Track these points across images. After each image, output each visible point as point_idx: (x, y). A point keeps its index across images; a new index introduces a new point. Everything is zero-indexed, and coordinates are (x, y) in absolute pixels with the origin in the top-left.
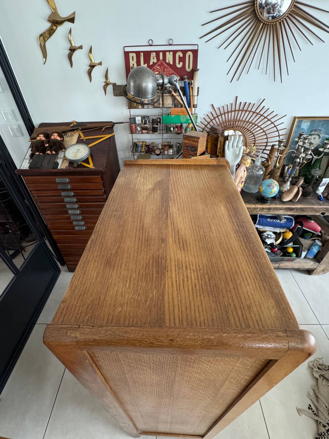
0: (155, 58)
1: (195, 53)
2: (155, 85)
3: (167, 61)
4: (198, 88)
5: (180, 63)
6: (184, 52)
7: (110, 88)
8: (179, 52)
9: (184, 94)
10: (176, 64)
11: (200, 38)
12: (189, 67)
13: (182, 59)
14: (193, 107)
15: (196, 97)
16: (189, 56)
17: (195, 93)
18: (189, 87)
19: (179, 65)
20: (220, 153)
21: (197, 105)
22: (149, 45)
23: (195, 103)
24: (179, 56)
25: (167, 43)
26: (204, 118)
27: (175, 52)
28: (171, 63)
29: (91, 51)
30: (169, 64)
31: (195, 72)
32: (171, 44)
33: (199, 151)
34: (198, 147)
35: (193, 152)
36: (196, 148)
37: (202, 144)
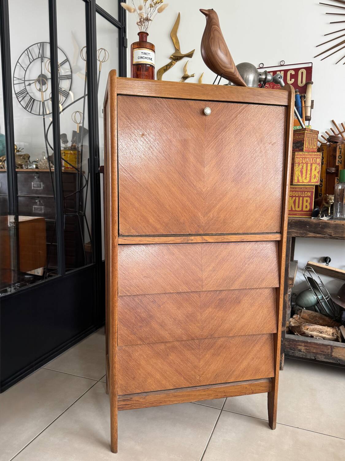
1: (309, 70)
2: (257, 79)
4: (312, 102)
5: (292, 79)
6: (297, 70)
8: (291, 71)
10: (287, 81)
11: (315, 57)
12: (302, 82)
13: (295, 77)
14: (306, 120)
15: (309, 109)
16: (302, 73)
17: (309, 104)
18: (301, 101)
19: (291, 82)
20: (341, 163)
21: (310, 118)
22: (259, 68)
23: (309, 115)
24: (291, 73)
25: (279, 64)
27: (286, 71)
31: (308, 86)
32: (282, 65)
33: (306, 147)
34: (304, 141)
35: (299, 148)
36: (302, 142)
37: (311, 140)
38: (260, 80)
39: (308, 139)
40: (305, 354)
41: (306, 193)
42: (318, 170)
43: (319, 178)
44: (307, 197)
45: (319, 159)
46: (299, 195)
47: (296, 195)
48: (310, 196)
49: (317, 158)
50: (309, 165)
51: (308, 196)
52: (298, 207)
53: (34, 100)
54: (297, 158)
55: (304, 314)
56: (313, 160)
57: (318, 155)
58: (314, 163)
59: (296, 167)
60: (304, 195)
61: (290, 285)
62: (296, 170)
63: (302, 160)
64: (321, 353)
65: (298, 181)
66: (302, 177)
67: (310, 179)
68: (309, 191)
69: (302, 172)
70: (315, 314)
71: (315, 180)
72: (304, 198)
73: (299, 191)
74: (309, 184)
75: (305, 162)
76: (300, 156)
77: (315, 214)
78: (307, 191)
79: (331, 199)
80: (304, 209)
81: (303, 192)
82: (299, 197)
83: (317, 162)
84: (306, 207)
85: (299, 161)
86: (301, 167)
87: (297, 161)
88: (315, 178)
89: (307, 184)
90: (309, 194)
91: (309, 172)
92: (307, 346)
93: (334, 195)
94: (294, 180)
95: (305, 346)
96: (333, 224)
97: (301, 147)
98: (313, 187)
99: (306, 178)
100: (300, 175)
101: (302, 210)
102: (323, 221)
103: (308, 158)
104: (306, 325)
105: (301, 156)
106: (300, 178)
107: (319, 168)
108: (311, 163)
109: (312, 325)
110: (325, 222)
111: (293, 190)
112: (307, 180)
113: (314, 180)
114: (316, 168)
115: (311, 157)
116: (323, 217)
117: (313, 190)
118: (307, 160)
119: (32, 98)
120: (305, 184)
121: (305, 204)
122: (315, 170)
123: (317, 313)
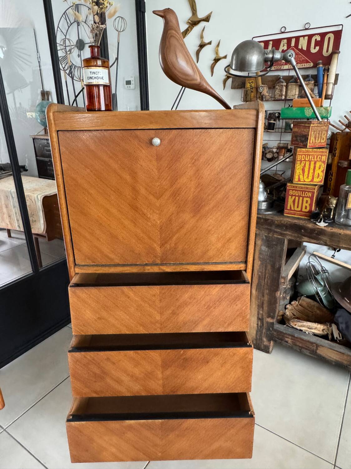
0: (286, 45)
1: (338, 35)
2: (262, 59)
3: (300, 47)
4: (337, 76)
5: (316, 47)
6: (323, 35)
7: (230, 81)
8: (316, 35)
9: (316, 83)
10: (311, 49)
11: (347, 17)
12: (327, 51)
13: (320, 44)
14: (326, 98)
15: (331, 86)
16: (329, 38)
17: (332, 79)
18: (324, 75)
19: (314, 50)
21: (332, 95)
22: (281, 32)
23: (330, 93)
24: (316, 39)
25: (303, 28)
26: (345, 116)
27: (310, 37)
28: (305, 48)
29: (218, 45)
30: (301, 50)
31: (333, 56)
32: (307, 28)
33: (311, 142)
34: (308, 136)
35: (303, 143)
36: (307, 137)
37: (319, 134)
38: (266, 60)
39: (314, 133)
40: (291, 346)
41: (307, 193)
42: (322, 169)
43: (323, 178)
44: (307, 197)
45: (325, 156)
46: (299, 195)
47: (296, 195)
48: (311, 196)
49: (322, 155)
50: (312, 163)
51: (309, 196)
52: (298, 207)
53: (75, 66)
54: (299, 154)
55: (303, 302)
56: (317, 157)
57: (324, 152)
58: (319, 161)
59: (298, 165)
60: (304, 195)
61: (282, 283)
62: (297, 168)
63: (304, 157)
64: (306, 347)
65: (299, 180)
66: (303, 176)
67: (313, 178)
68: (310, 192)
69: (303, 170)
70: (313, 304)
71: (319, 180)
72: (304, 198)
73: (299, 190)
74: (311, 183)
75: (308, 159)
76: (302, 153)
77: (314, 216)
78: (308, 192)
79: (332, 204)
80: (304, 210)
81: (304, 192)
82: (299, 196)
83: (322, 160)
84: (306, 208)
85: (301, 159)
86: (303, 165)
87: (299, 158)
88: (318, 178)
89: (309, 183)
90: (310, 195)
91: (311, 171)
92: (294, 340)
93: (337, 198)
94: (295, 178)
95: (292, 339)
96: (329, 232)
97: (305, 142)
98: (314, 187)
99: (308, 177)
100: (302, 173)
101: (301, 211)
102: (319, 227)
103: (312, 155)
104: (294, 321)
105: (304, 153)
106: (301, 177)
107: (323, 166)
108: (314, 161)
109: (301, 322)
110: (322, 229)
111: (293, 189)
112: (309, 179)
113: (317, 179)
114: (320, 166)
115: (315, 154)
116: (320, 222)
117: (314, 191)
118: (310, 158)
119: (74, 65)
120: (307, 183)
121: (305, 204)
122: (320, 168)
123: (315, 303)
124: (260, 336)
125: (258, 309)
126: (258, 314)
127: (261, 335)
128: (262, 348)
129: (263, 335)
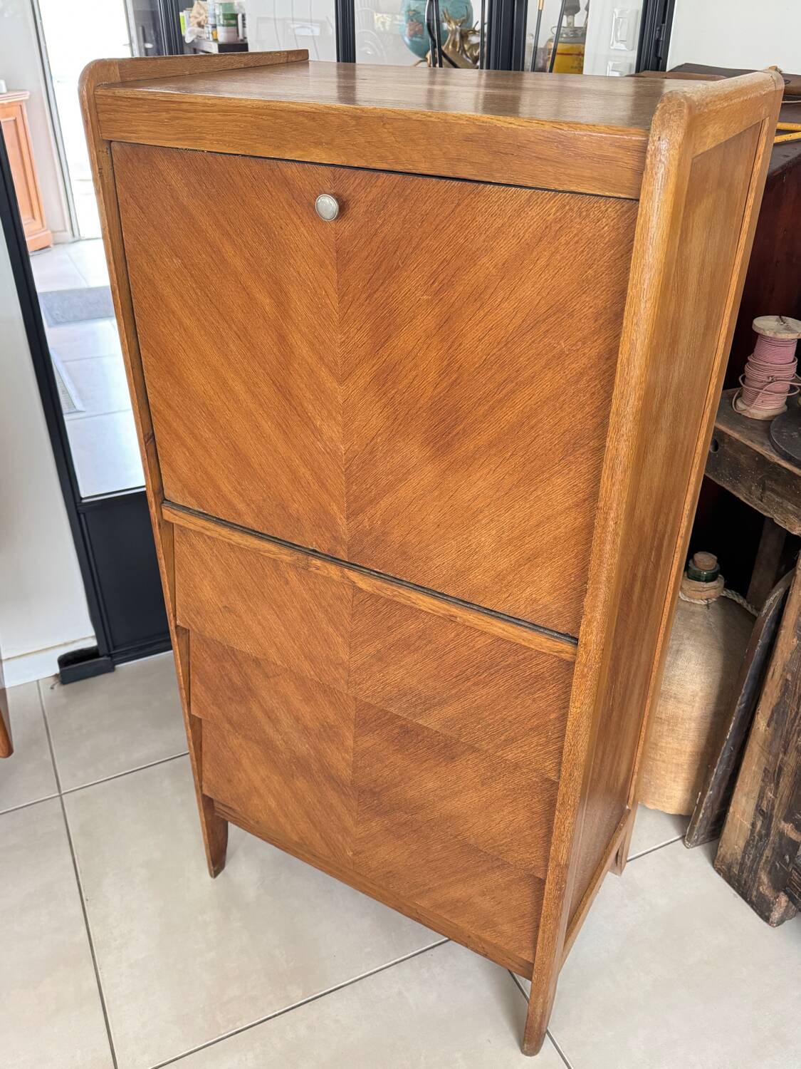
124: (753, 861)
125: (763, 780)
126: (761, 796)
127: (756, 860)
128: (754, 899)
129: (761, 863)
